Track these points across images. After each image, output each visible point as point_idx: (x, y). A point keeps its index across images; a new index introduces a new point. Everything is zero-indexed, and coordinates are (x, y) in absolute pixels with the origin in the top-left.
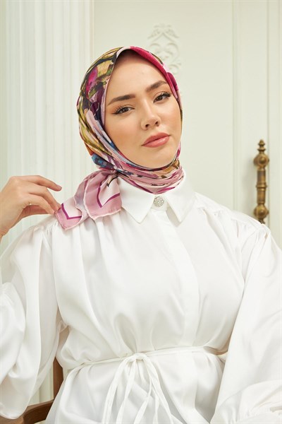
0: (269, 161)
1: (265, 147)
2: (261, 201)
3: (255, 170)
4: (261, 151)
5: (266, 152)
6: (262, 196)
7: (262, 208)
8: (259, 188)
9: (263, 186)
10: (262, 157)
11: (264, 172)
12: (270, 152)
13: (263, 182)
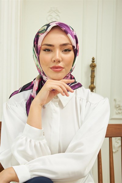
0: (96, 66)
1: (95, 60)
2: (92, 82)
3: (90, 69)
4: (93, 62)
5: (95, 62)
6: (93, 80)
7: (92, 85)
8: (91, 77)
9: (93, 76)
10: (93, 64)
11: (94, 71)
12: (97, 62)
13: (93, 75)
